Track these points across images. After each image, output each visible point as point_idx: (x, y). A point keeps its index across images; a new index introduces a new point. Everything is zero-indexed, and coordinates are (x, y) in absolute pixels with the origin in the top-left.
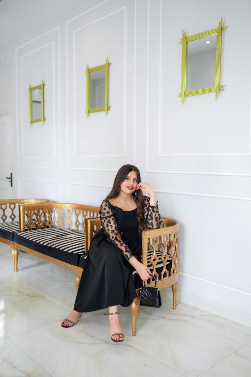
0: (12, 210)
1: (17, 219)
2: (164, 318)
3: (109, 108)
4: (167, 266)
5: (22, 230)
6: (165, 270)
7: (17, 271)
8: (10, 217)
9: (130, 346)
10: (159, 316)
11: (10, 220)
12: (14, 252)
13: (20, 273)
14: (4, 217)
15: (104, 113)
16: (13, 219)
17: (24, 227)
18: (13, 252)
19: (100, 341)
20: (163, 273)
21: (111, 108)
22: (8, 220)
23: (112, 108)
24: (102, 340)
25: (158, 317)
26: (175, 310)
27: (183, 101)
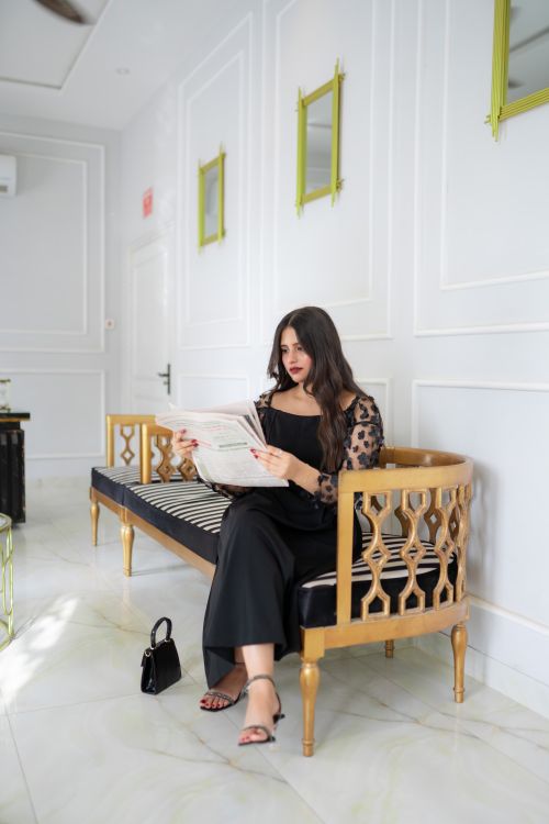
0: (128, 439)
1: (135, 462)
2: (416, 721)
3: (339, 186)
4: (419, 578)
5: (145, 480)
6: (411, 586)
7: (130, 575)
8: (123, 456)
9: (285, 782)
10: (403, 715)
11: (123, 463)
12: (125, 531)
13: (134, 579)
14: (128, 455)
15: (328, 198)
16: (128, 462)
17: (149, 476)
18: (123, 530)
19: (211, 756)
20: (404, 596)
21: (344, 183)
22: (120, 463)
23: (346, 185)
24: (217, 753)
25: (399, 717)
26: (458, 706)
27: (496, 133)
